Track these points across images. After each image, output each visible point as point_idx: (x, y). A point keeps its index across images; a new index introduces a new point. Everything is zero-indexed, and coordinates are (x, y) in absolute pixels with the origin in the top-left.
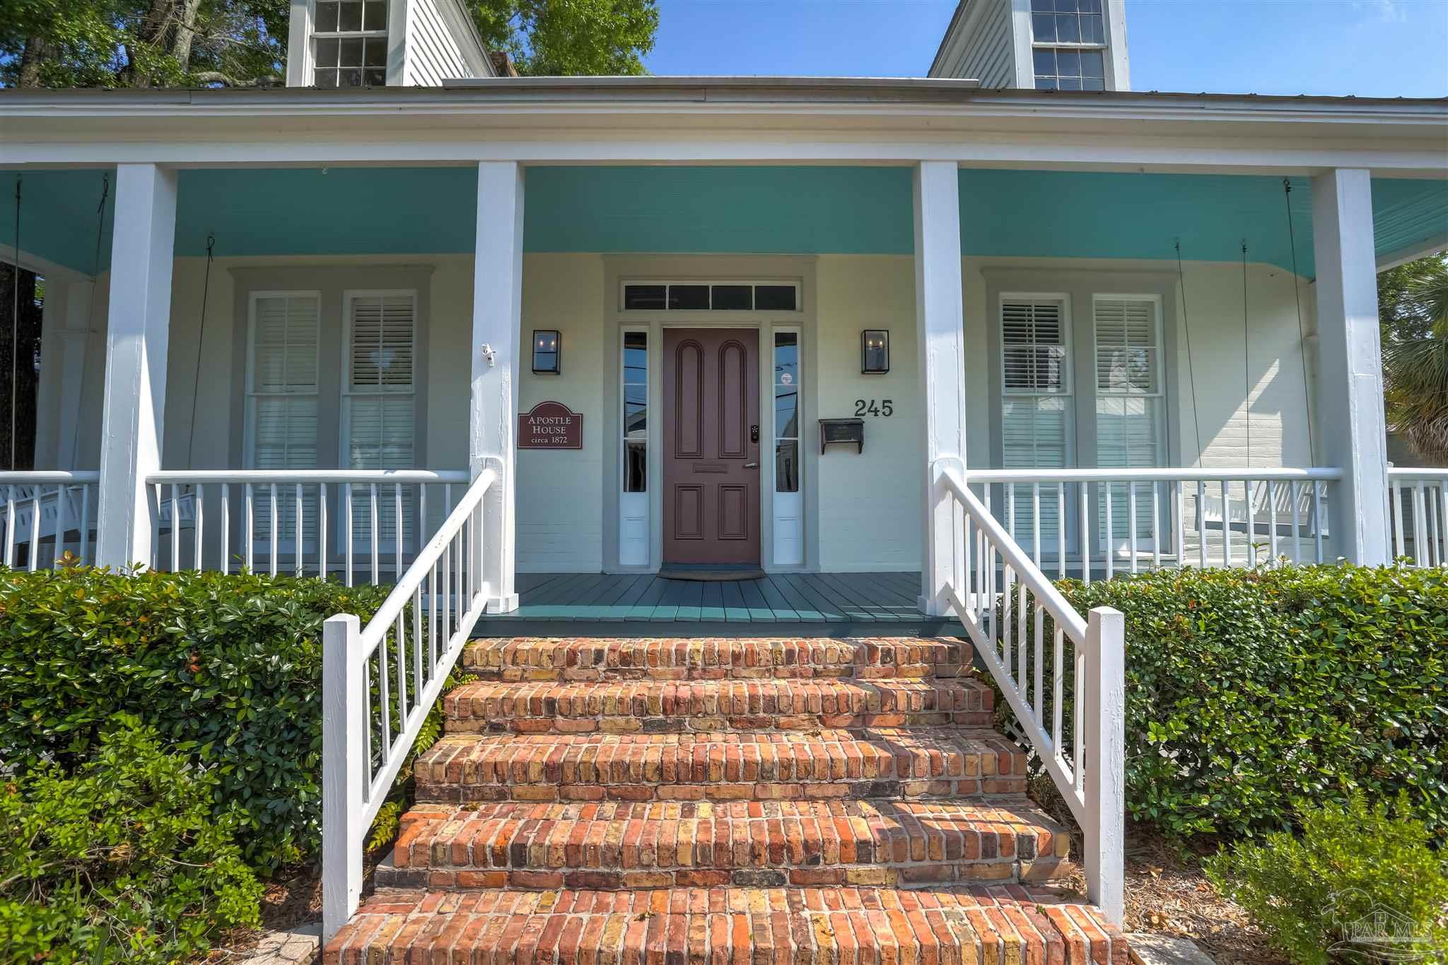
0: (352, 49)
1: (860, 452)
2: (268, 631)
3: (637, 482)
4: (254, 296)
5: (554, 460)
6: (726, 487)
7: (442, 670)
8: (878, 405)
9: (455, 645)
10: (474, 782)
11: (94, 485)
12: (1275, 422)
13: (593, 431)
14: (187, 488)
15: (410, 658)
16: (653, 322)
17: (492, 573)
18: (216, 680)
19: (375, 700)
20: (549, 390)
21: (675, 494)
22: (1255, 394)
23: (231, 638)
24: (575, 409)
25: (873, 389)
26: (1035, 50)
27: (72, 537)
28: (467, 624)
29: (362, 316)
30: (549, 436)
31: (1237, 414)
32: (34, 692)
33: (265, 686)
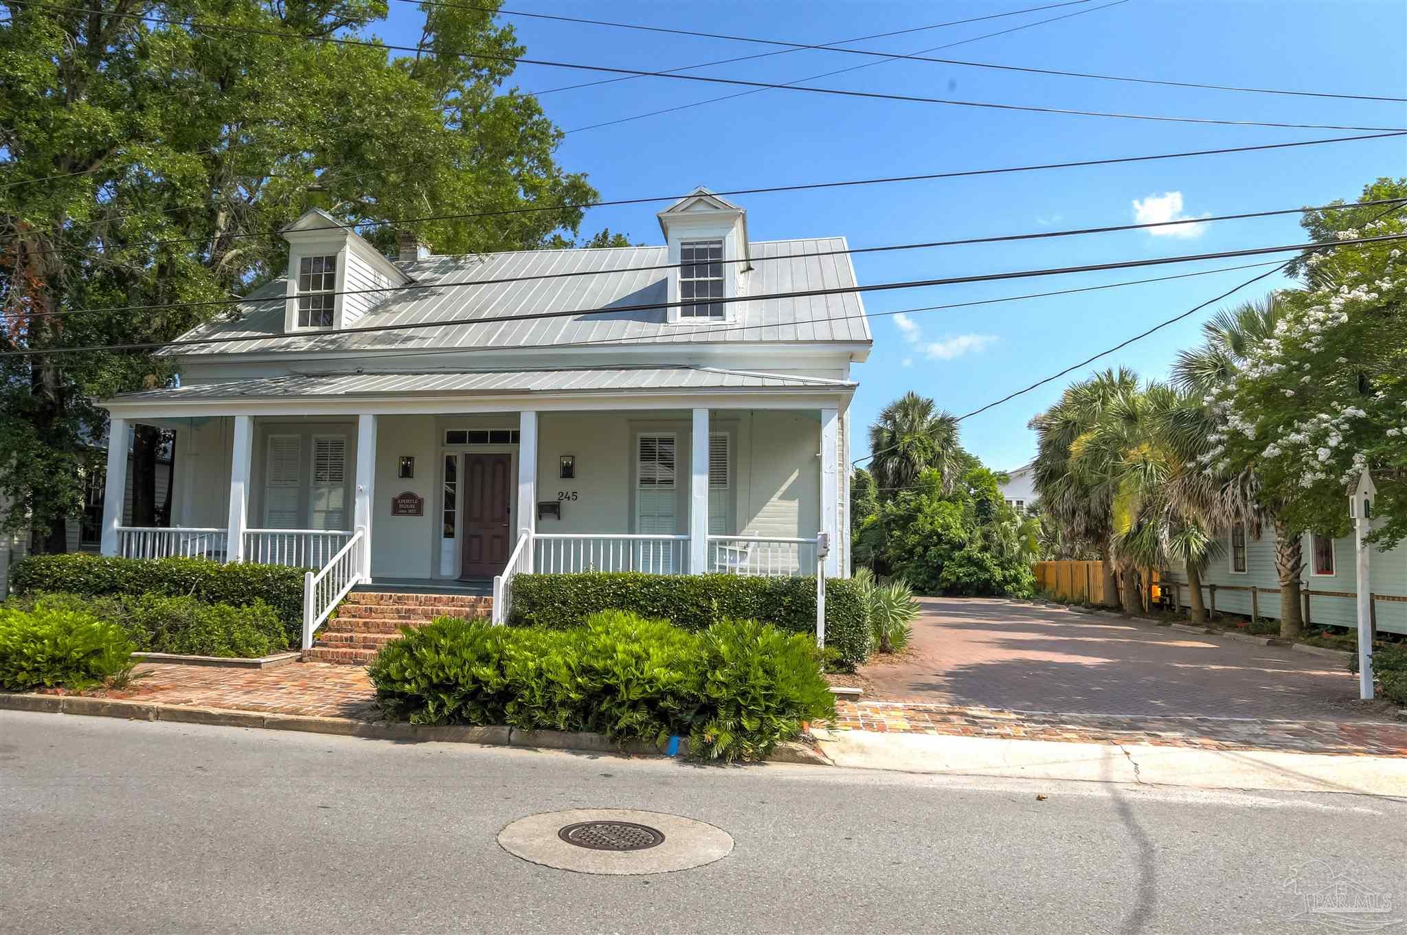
0: (316, 300)
1: (559, 518)
2: (292, 577)
3: (449, 535)
4: (270, 436)
5: (407, 522)
6: (495, 537)
7: (338, 598)
8: (570, 494)
9: (343, 593)
10: (344, 627)
11: (226, 534)
12: (795, 504)
13: (428, 508)
14: (257, 536)
15: (328, 591)
16: (459, 451)
17: (361, 570)
18: (280, 590)
19: (317, 600)
20: (406, 486)
21: (468, 540)
22: (784, 488)
23: (282, 578)
24: (420, 495)
25: (567, 486)
26: (683, 283)
27: (217, 553)
28: (349, 586)
29: (321, 445)
30: (407, 509)
31: (773, 499)
32: (235, 591)
33: (290, 591)
